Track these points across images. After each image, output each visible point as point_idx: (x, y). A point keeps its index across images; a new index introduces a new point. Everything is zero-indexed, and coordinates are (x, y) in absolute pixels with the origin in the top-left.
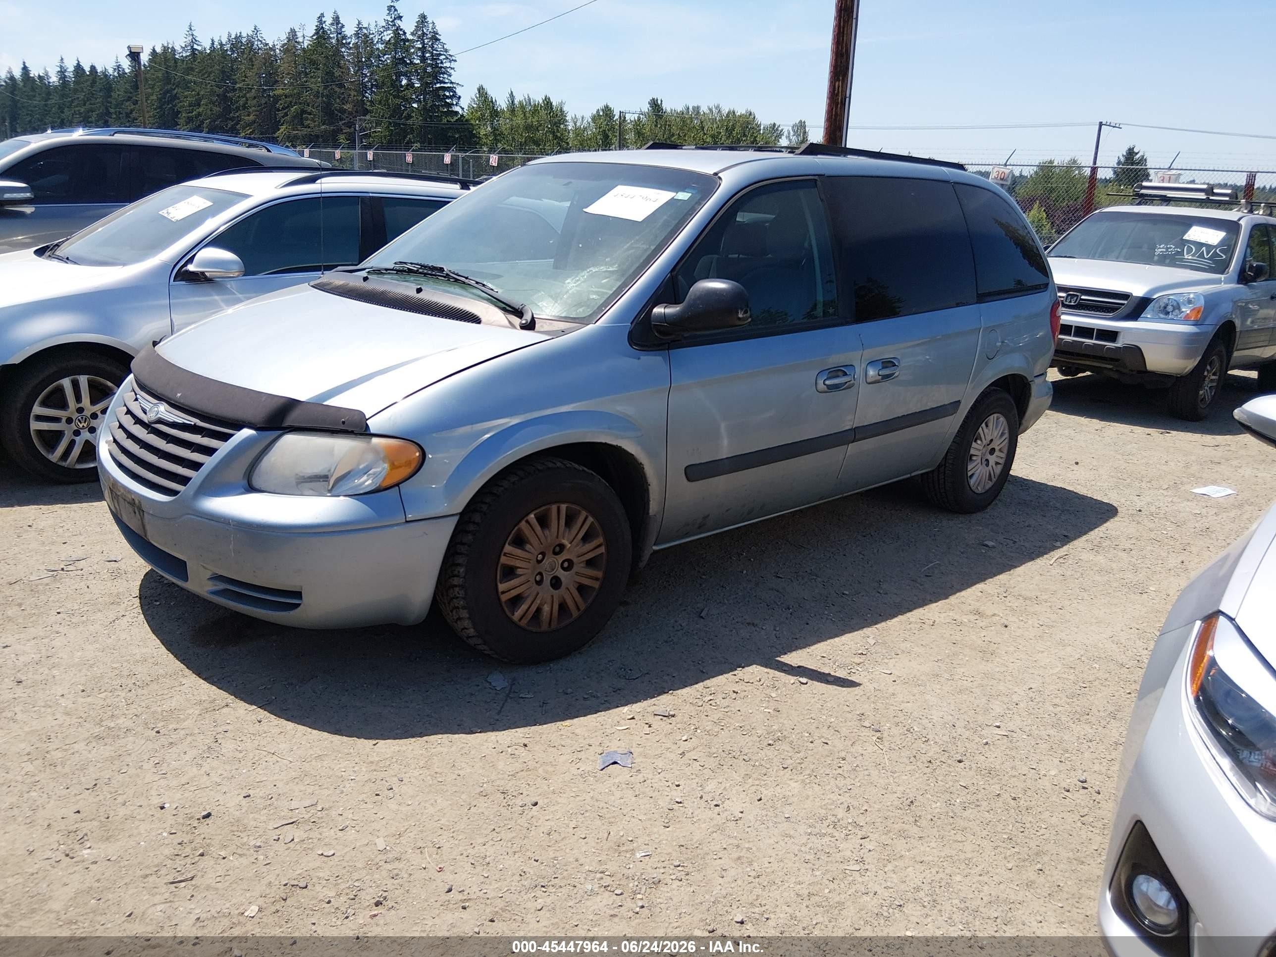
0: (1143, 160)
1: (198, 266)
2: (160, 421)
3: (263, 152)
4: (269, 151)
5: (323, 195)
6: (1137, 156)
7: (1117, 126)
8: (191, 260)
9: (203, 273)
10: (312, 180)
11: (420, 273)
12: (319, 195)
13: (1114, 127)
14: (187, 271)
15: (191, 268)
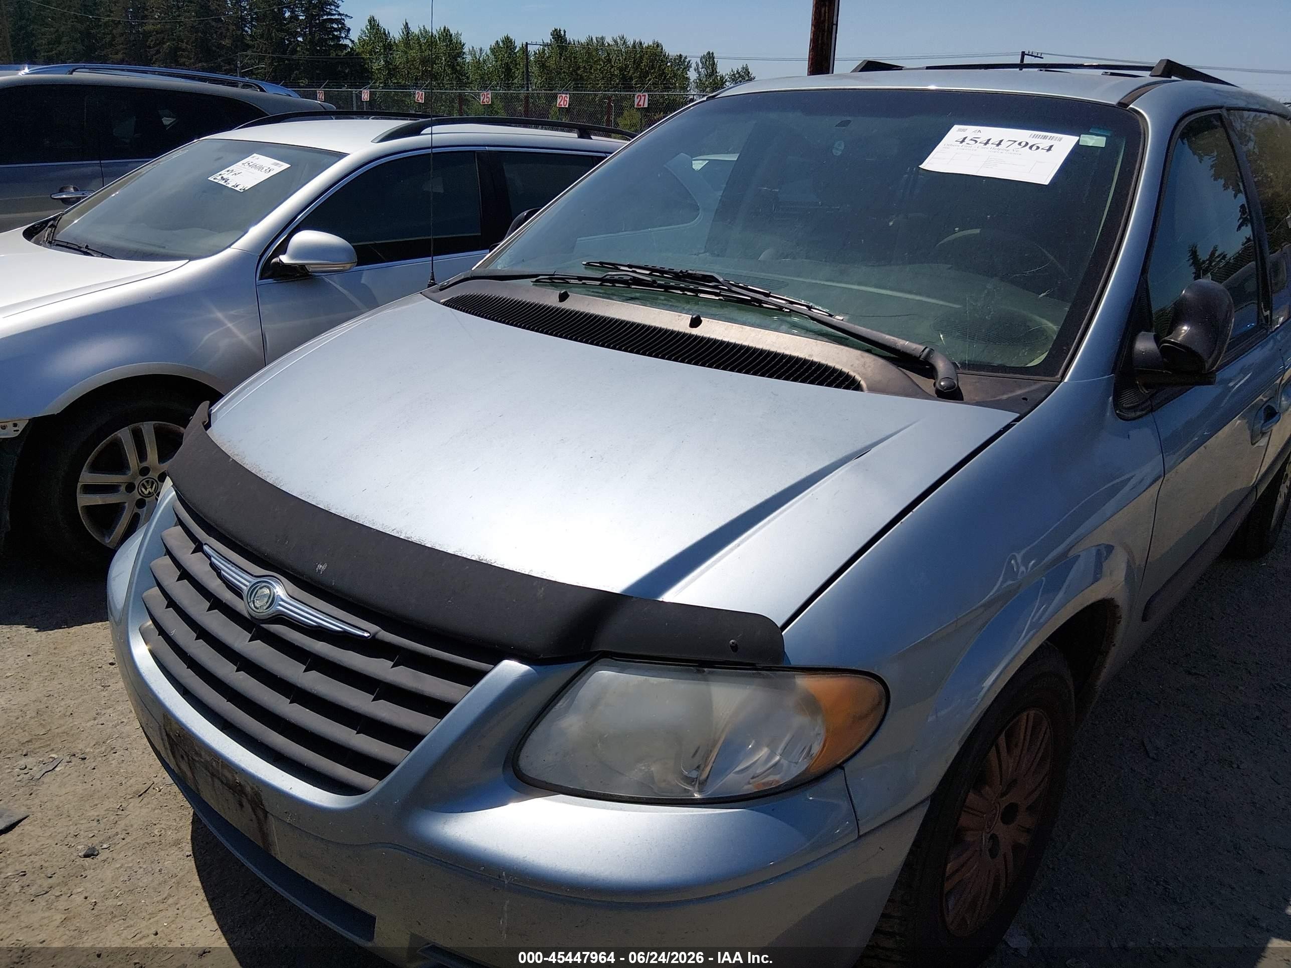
1: (294, 256)
2: (281, 619)
3: (258, 93)
4: (262, 90)
5: (435, 150)
8: (282, 249)
9: (302, 266)
10: (415, 131)
11: (660, 286)
12: (429, 151)
14: (281, 265)
15: (285, 259)
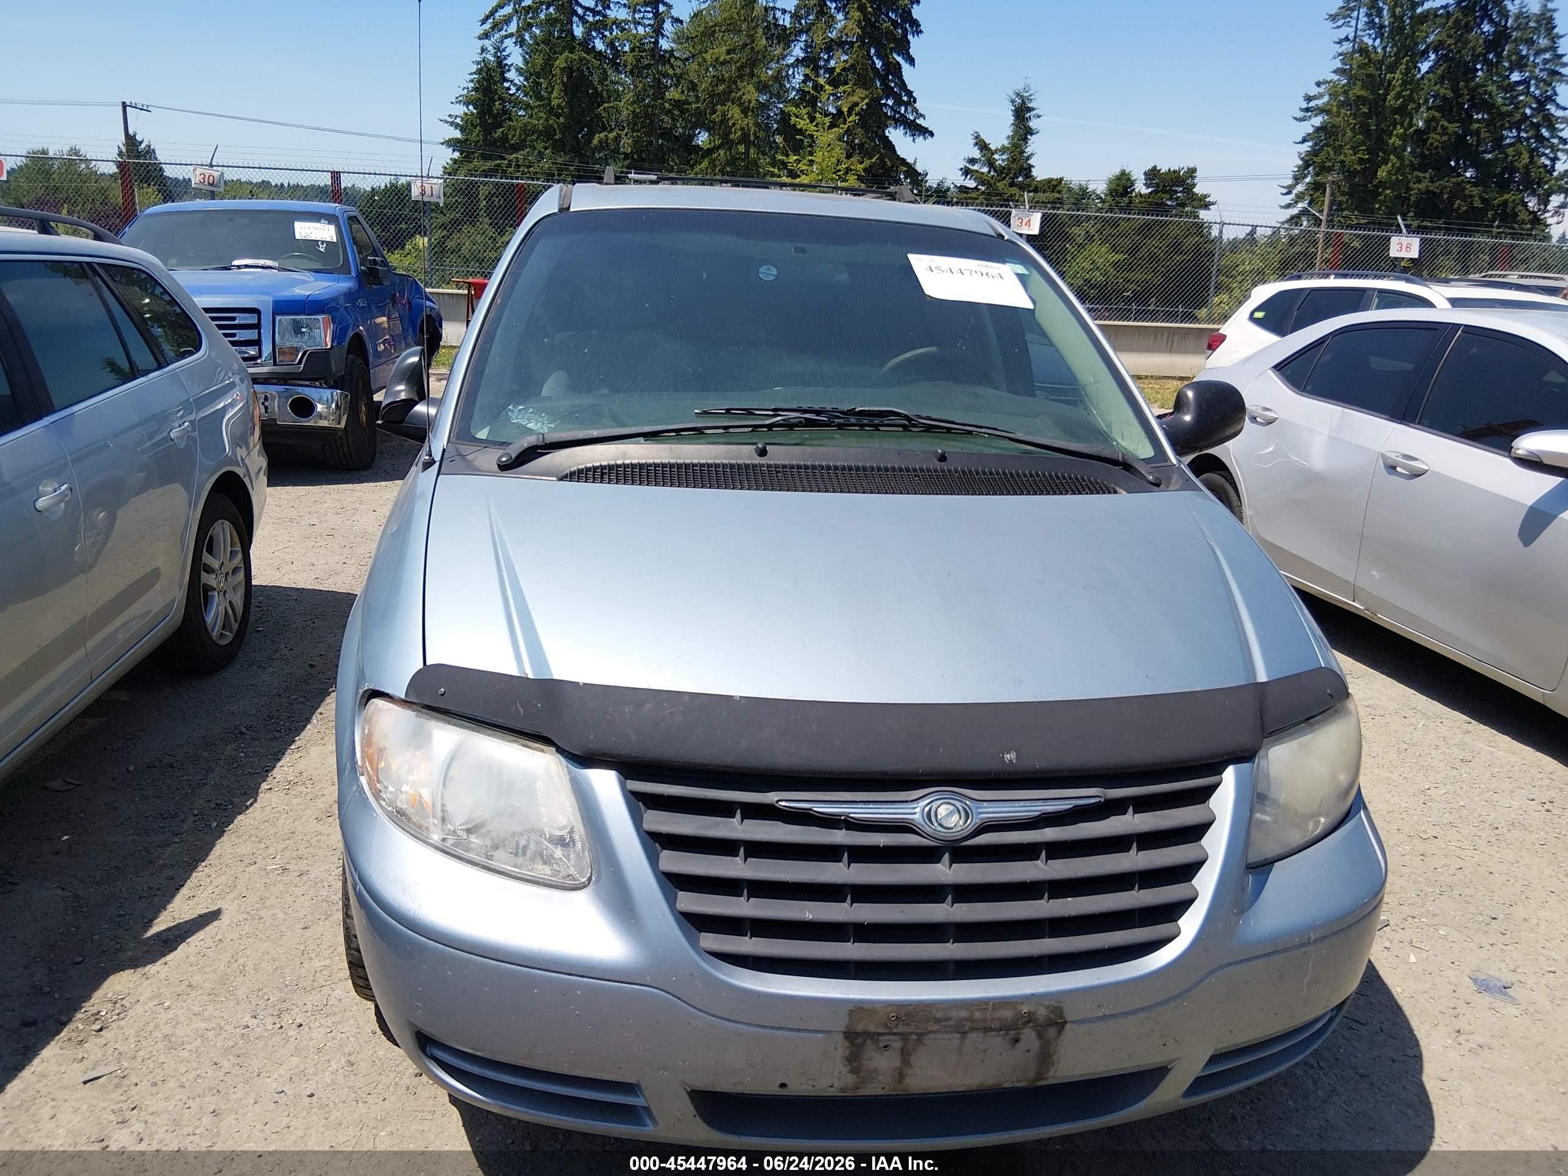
0: (150, 152)
6: (143, 146)
7: (145, 108)
13: (141, 109)
